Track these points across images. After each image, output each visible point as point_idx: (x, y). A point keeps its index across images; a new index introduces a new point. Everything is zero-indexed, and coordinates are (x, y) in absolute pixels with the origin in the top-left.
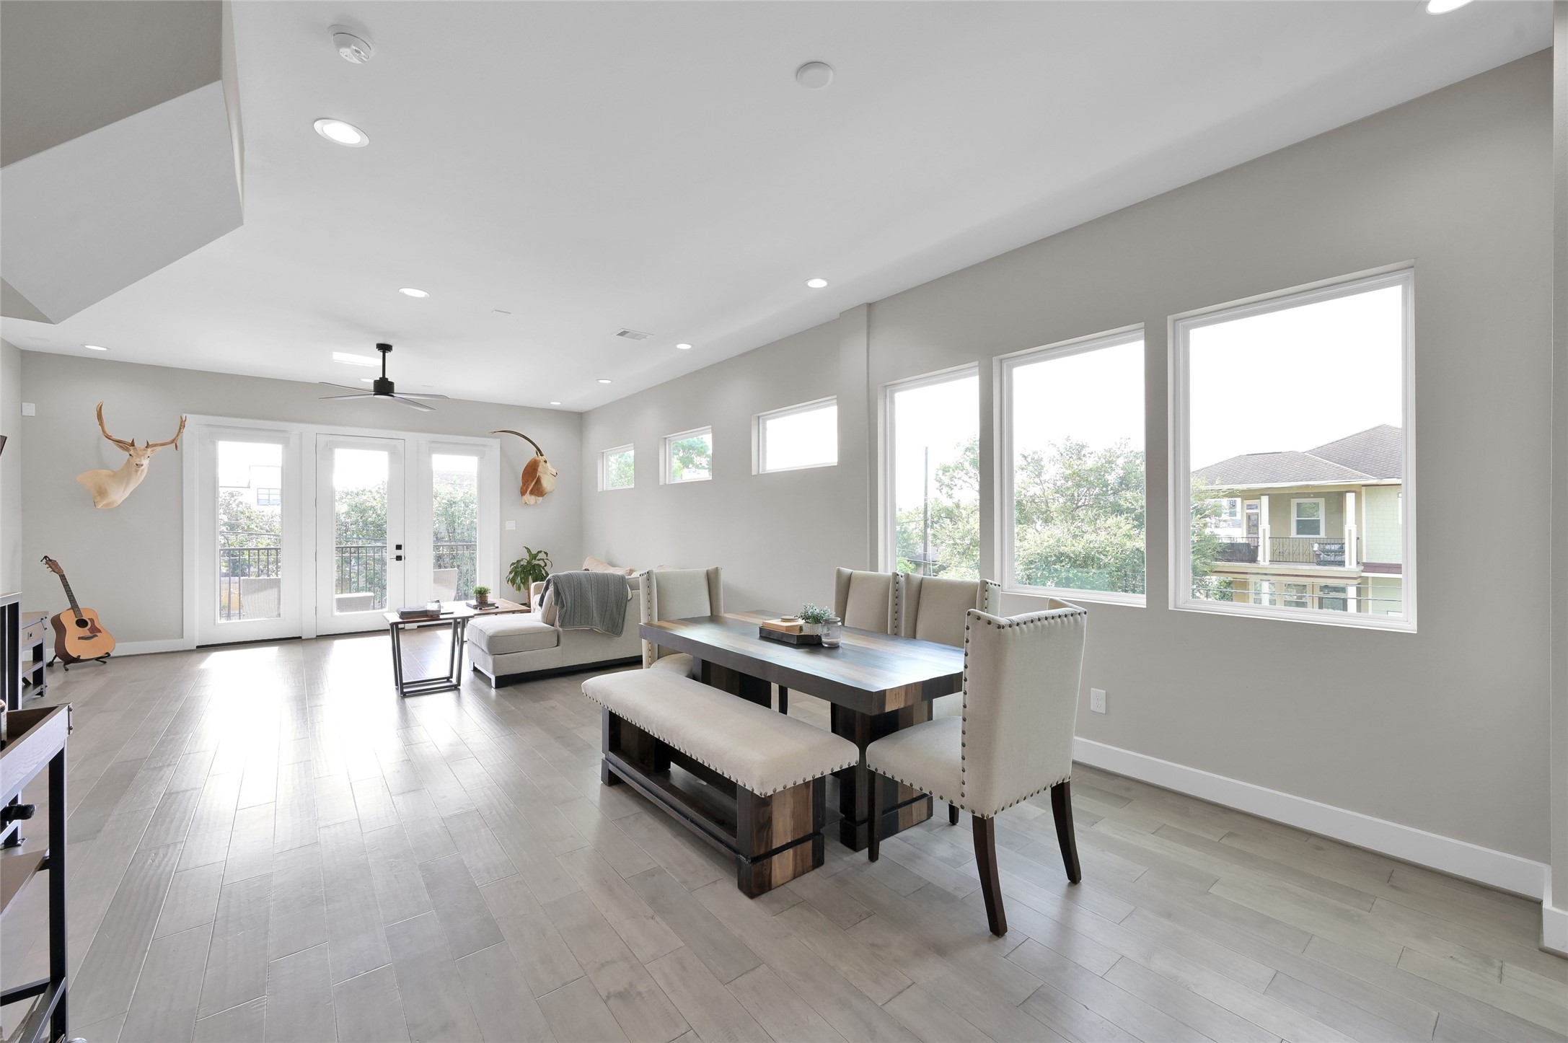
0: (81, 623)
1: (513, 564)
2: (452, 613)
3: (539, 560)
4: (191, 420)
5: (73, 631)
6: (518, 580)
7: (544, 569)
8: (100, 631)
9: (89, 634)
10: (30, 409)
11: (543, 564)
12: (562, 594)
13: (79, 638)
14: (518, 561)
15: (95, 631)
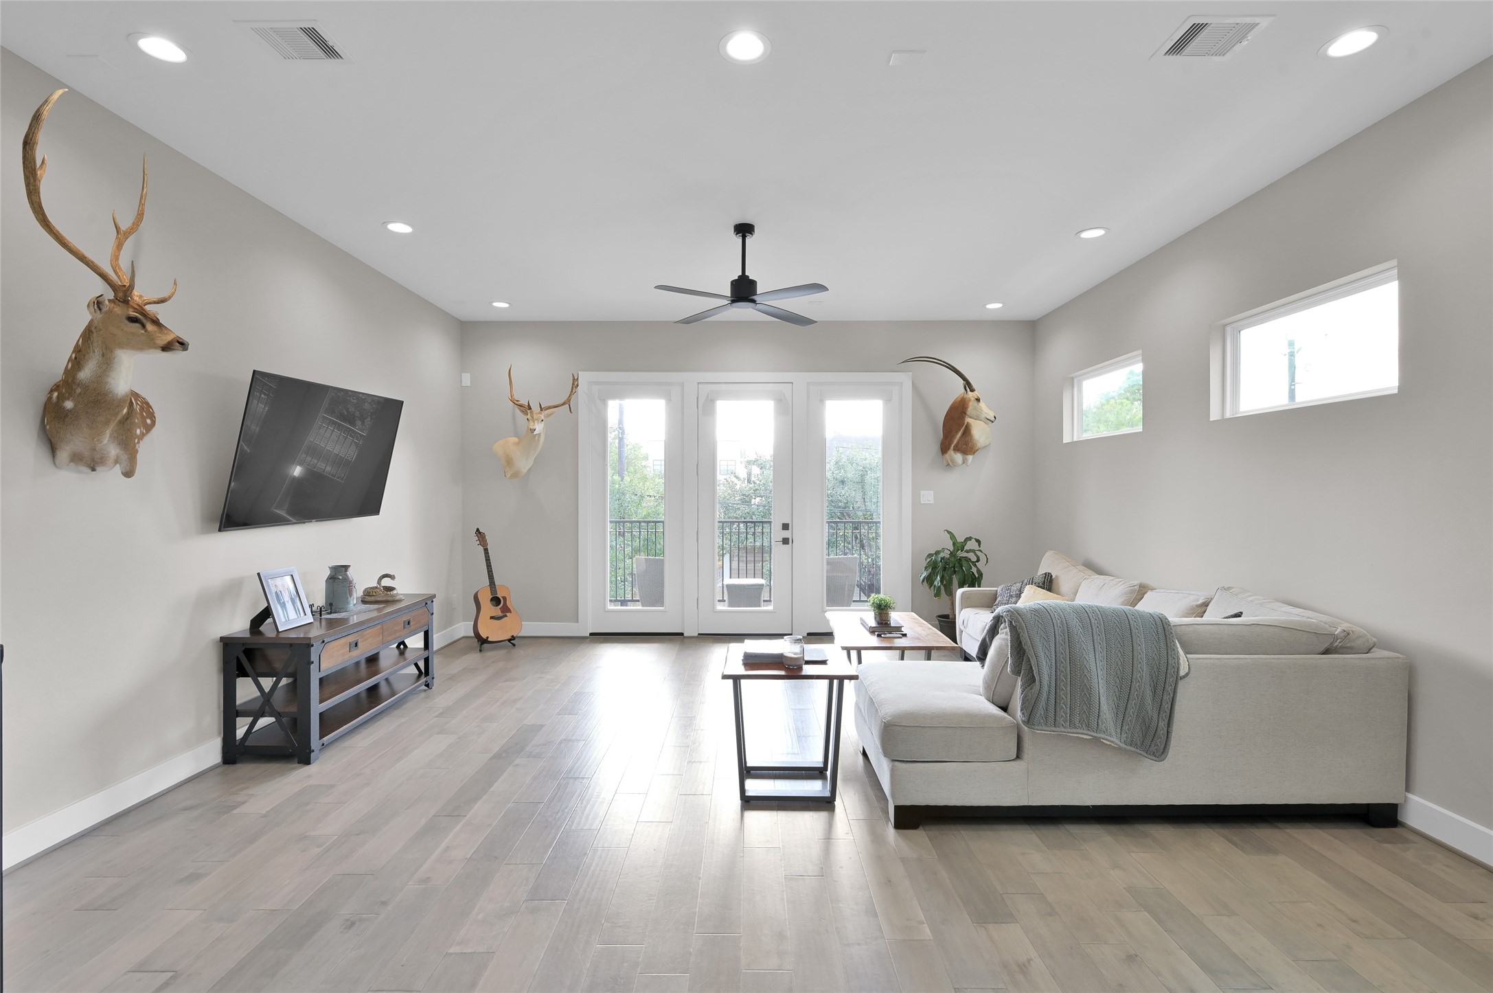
0: (496, 601)
1: (930, 555)
2: (824, 662)
3: (967, 552)
4: (584, 378)
5: (488, 609)
6: (937, 582)
7: (975, 566)
8: (510, 612)
9: (500, 614)
10: (466, 379)
11: (974, 559)
12: (1030, 653)
13: (492, 618)
14: (937, 553)
15: (506, 610)
